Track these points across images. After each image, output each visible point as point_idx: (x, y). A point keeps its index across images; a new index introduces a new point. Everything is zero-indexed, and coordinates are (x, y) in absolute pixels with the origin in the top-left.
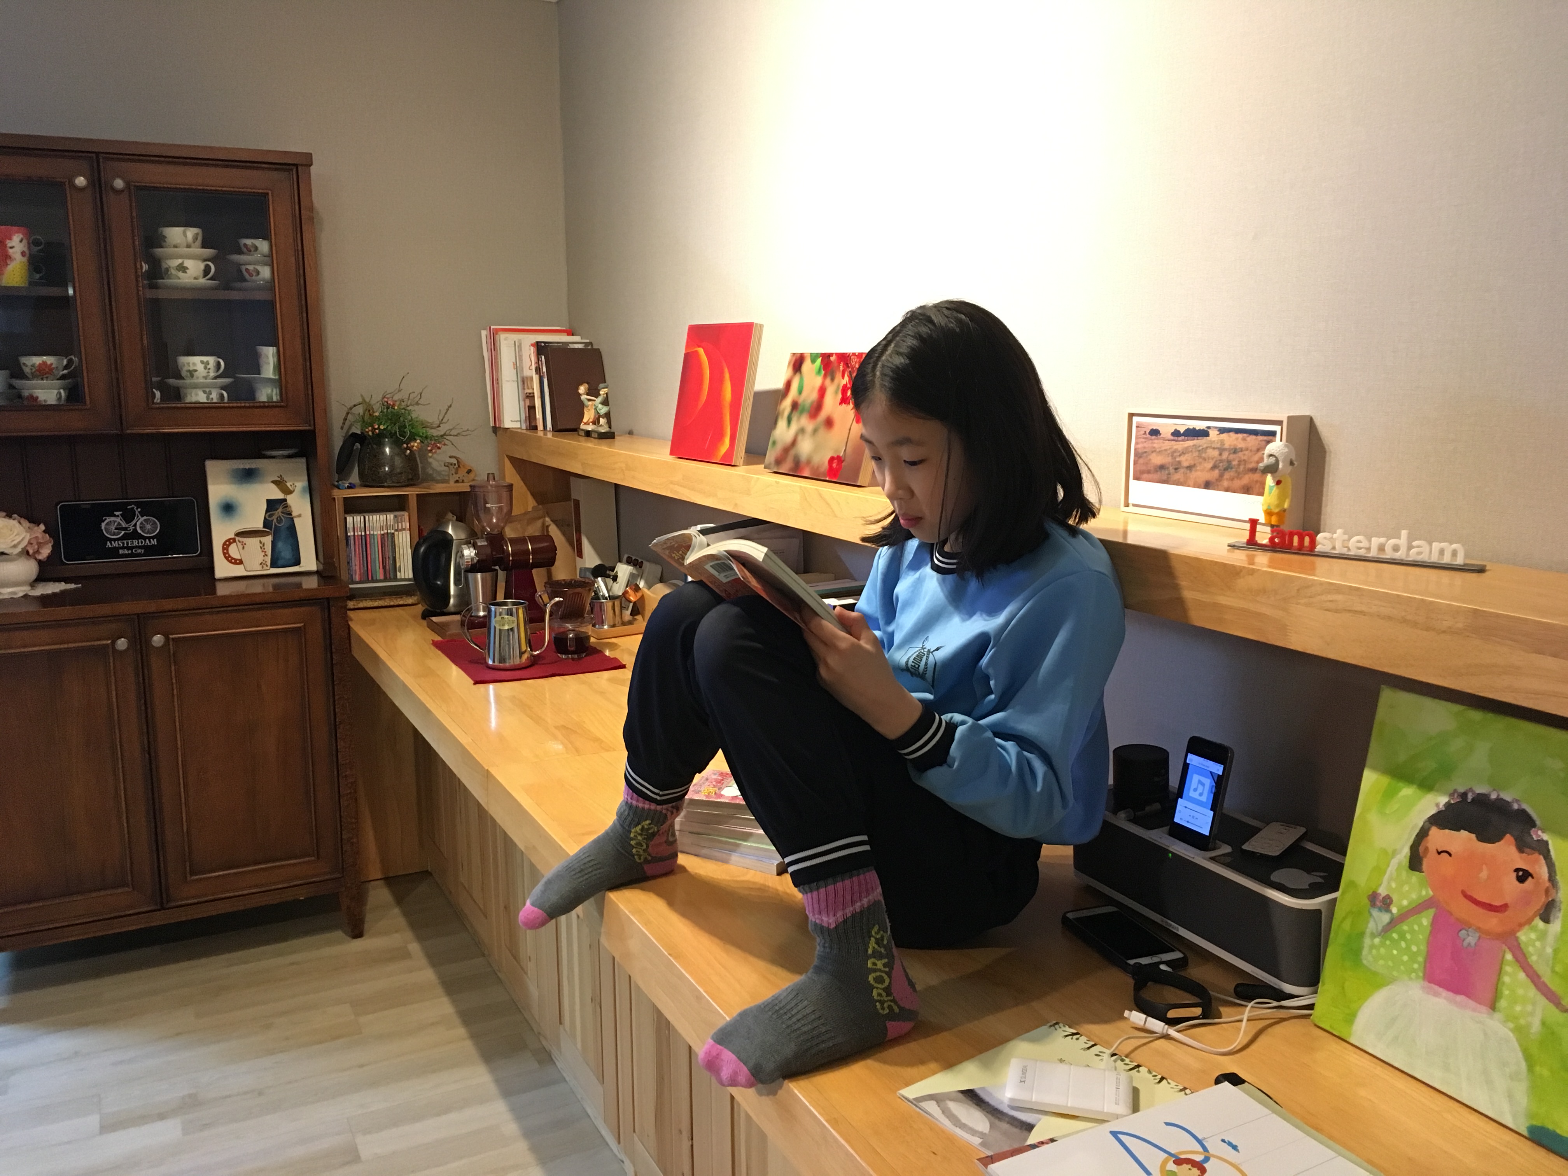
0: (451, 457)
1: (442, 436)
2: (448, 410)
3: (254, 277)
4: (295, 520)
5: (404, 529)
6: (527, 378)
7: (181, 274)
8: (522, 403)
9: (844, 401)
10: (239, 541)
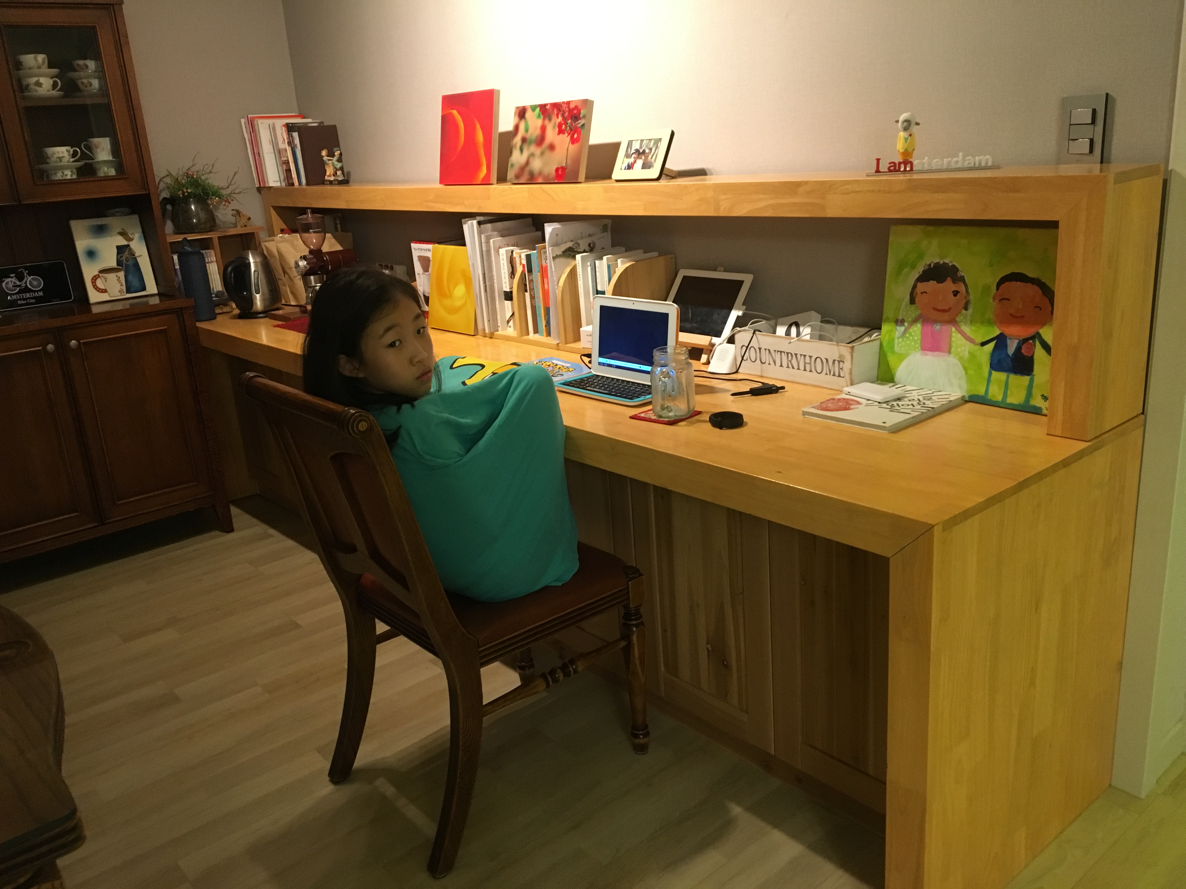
0: (233, 210)
1: (229, 194)
2: (234, 176)
3: (88, 89)
4: (139, 260)
5: (212, 262)
6: (282, 149)
7: (38, 88)
8: (280, 168)
9: (561, 132)
10: (102, 276)
